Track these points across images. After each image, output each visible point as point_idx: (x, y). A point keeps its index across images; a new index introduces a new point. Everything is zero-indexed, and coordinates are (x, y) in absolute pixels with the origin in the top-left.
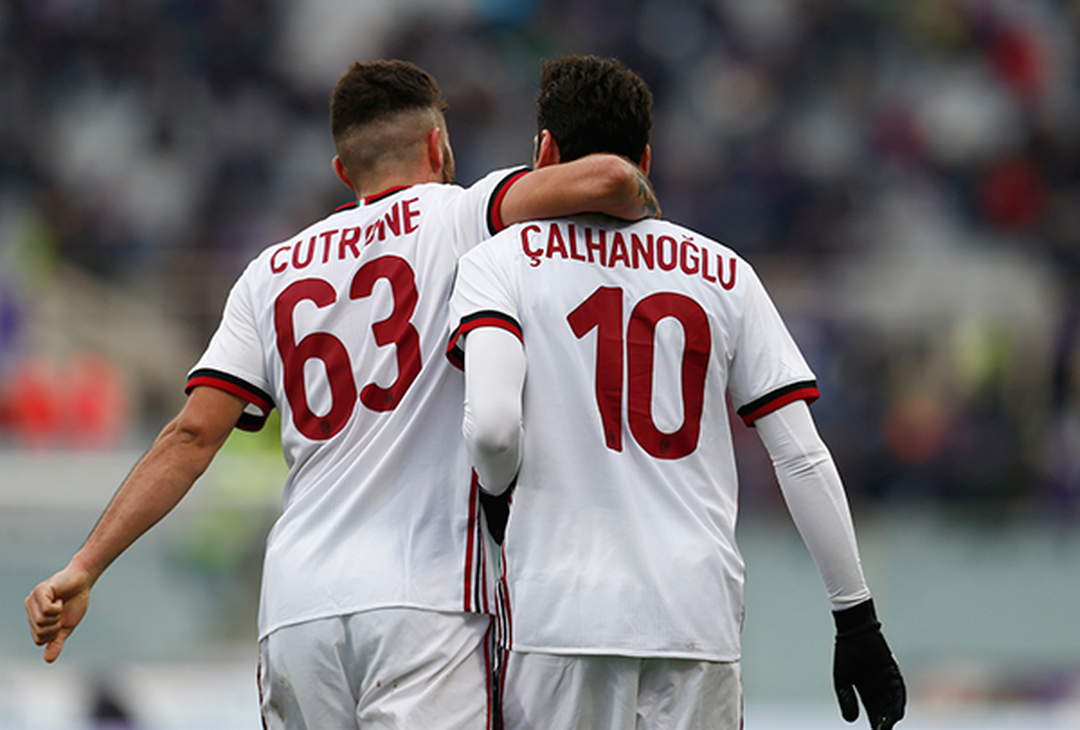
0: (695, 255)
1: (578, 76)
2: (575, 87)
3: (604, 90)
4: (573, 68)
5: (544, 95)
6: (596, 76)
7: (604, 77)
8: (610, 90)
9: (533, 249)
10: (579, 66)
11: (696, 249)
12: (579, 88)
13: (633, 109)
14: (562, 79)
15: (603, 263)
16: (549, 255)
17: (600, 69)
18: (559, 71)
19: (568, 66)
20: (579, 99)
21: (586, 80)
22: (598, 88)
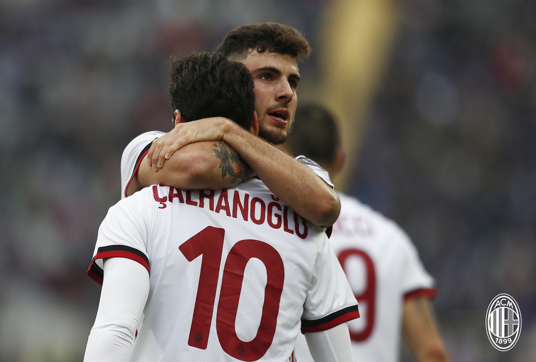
0: (279, 213)
1: (194, 69)
2: (193, 78)
3: (214, 76)
4: (190, 63)
5: (173, 85)
6: (207, 67)
7: (213, 68)
8: (218, 76)
9: (161, 196)
10: (195, 61)
11: (279, 209)
12: (195, 78)
13: (237, 88)
14: (183, 73)
15: (211, 208)
16: (171, 200)
17: (210, 61)
18: (181, 66)
19: (188, 61)
20: (197, 86)
21: (200, 71)
22: (209, 75)
